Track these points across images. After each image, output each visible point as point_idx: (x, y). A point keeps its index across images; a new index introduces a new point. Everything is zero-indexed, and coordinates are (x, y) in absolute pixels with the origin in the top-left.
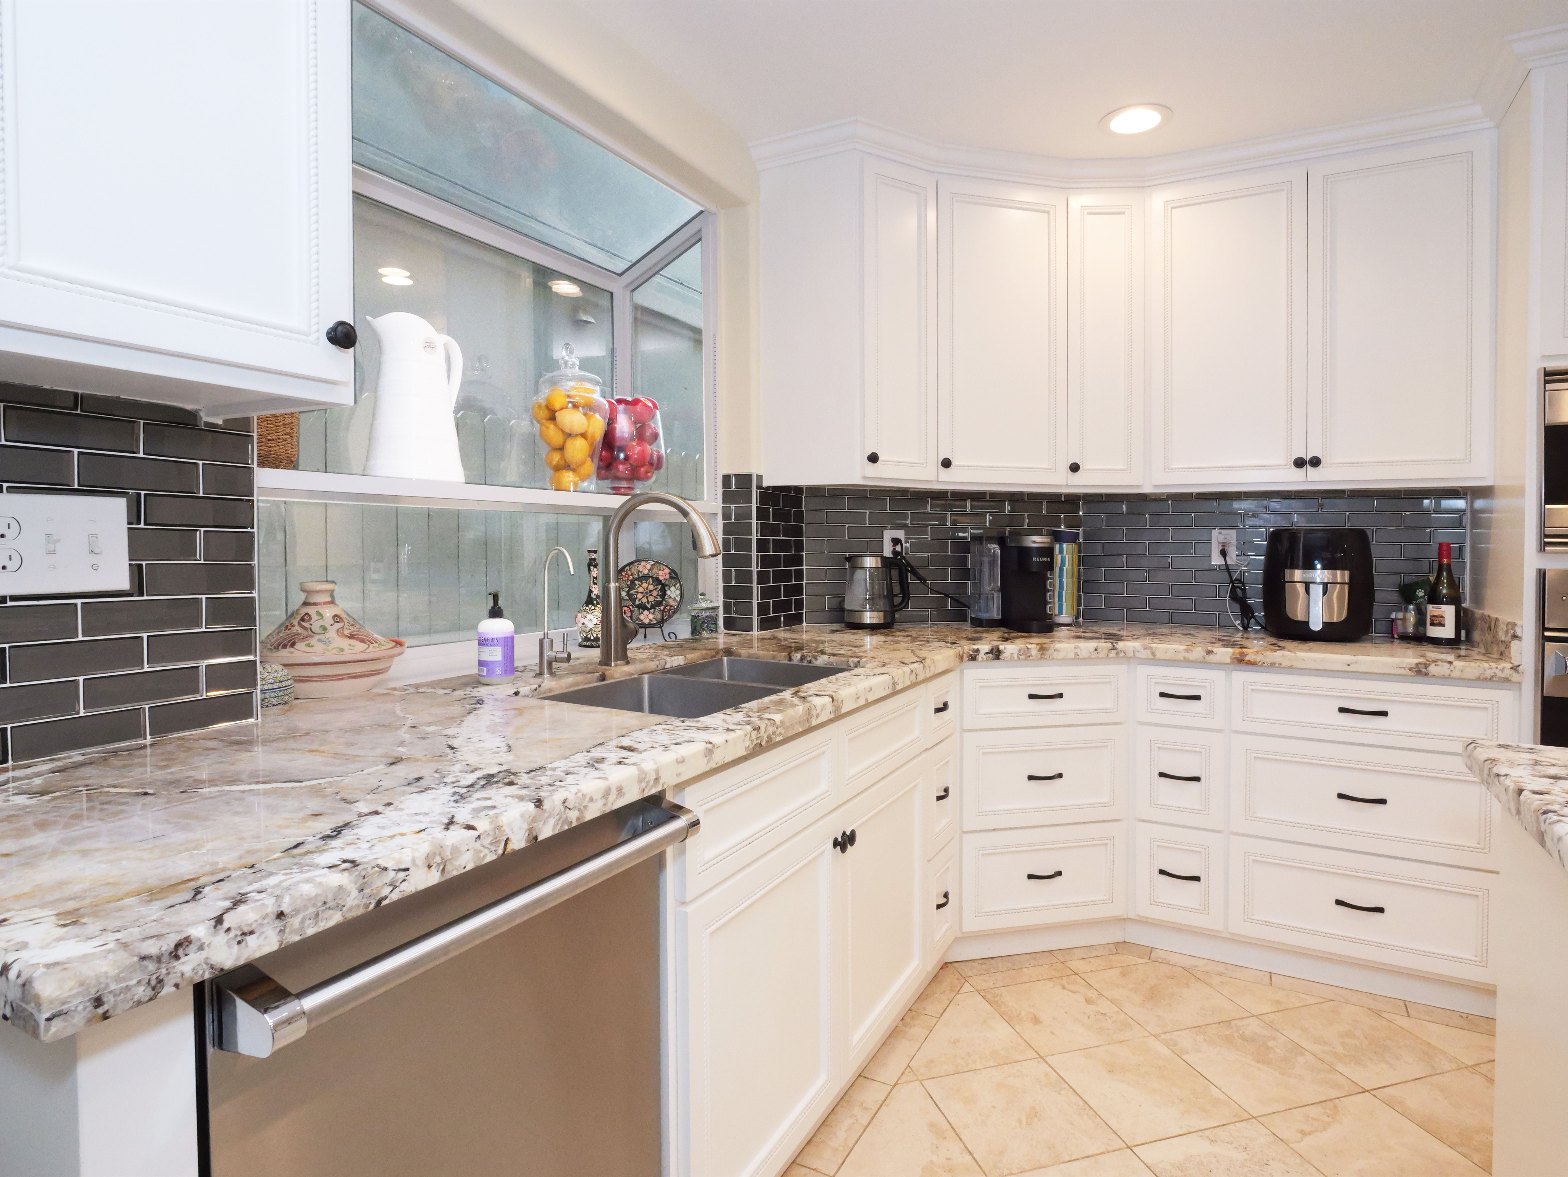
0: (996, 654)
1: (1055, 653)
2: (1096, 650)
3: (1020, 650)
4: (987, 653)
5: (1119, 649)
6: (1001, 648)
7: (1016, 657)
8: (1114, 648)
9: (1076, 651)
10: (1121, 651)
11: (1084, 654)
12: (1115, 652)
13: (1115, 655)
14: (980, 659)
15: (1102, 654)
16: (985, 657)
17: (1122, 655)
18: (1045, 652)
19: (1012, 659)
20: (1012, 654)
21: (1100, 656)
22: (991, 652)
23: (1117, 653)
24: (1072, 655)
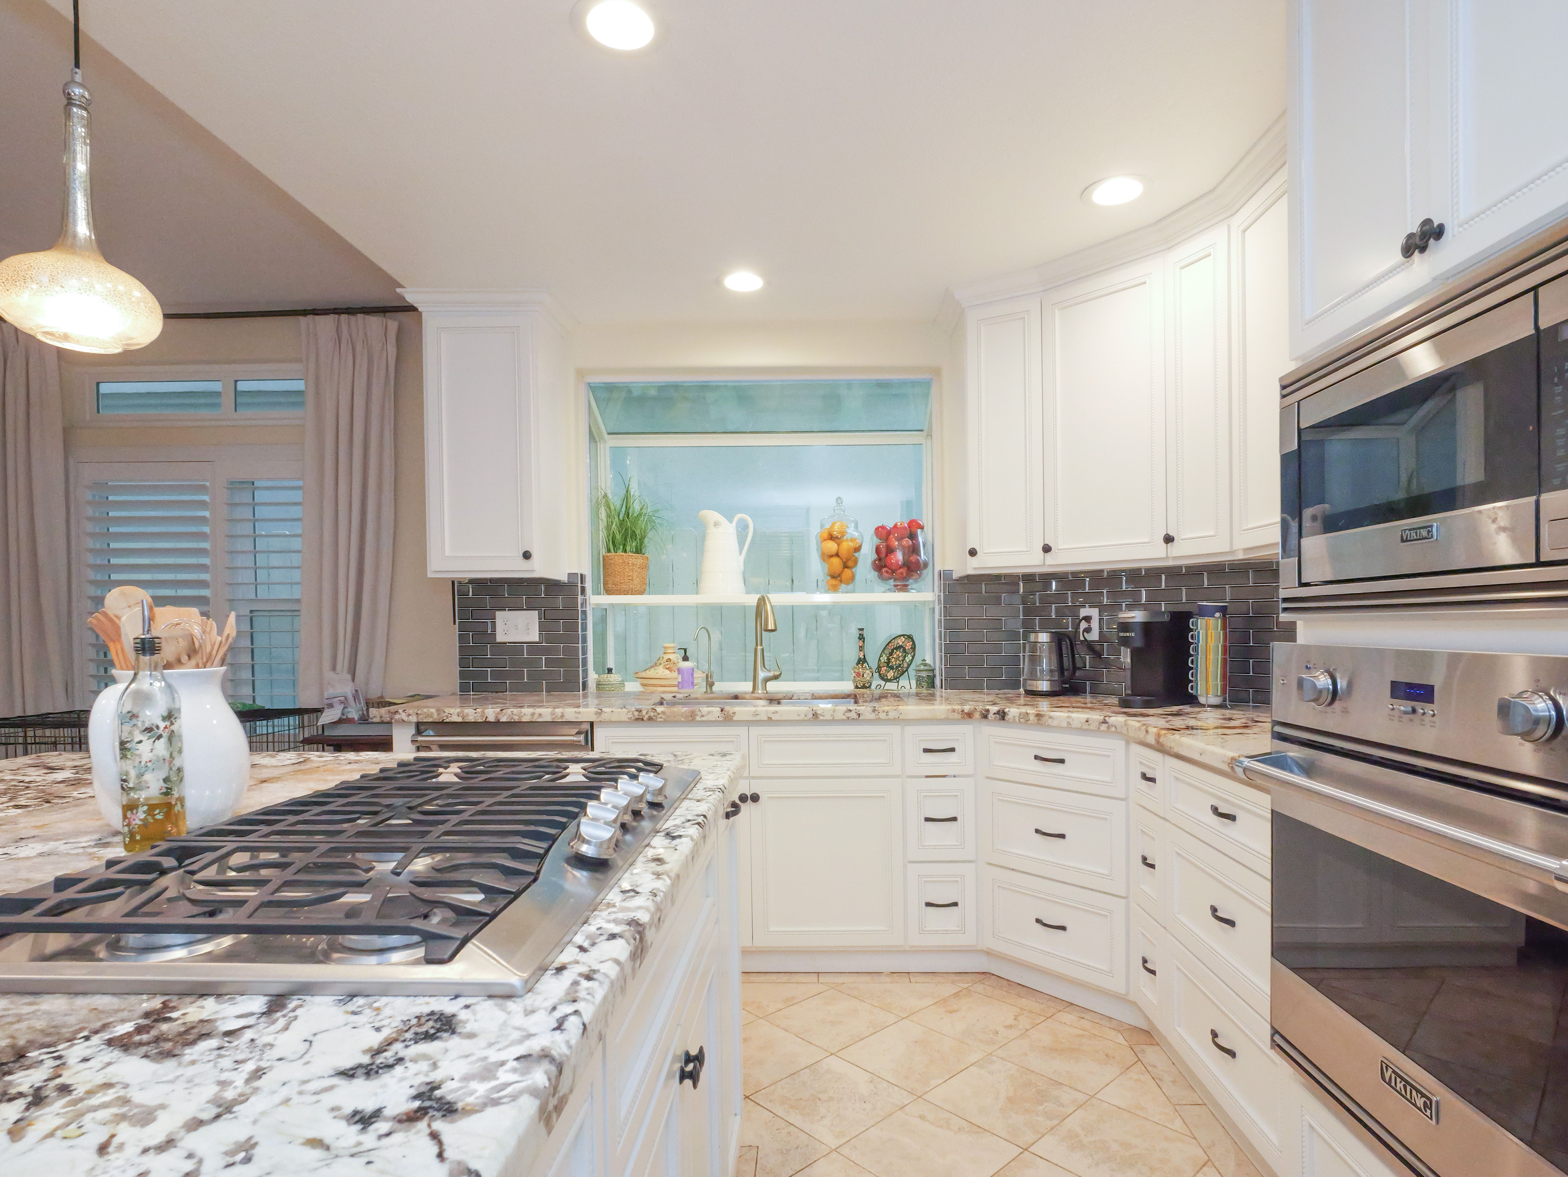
0: (1002, 715)
1: (1050, 720)
2: (1087, 721)
3: (1020, 714)
4: (995, 714)
5: (1110, 724)
6: (1006, 710)
7: (1017, 719)
8: (1105, 722)
9: (1068, 720)
10: (1112, 726)
11: (1076, 724)
12: (1107, 725)
13: (1106, 729)
14: (990, 718)
15: (1093, 726)
16: (993, 716)
17: (1113, 729)
18: (1041, 718)
19: (1014, 722)
20: (1014, 716)
21: (1092, 727)
22: (998, 713)
23: (1108, 727)
24: (1065, 724)
